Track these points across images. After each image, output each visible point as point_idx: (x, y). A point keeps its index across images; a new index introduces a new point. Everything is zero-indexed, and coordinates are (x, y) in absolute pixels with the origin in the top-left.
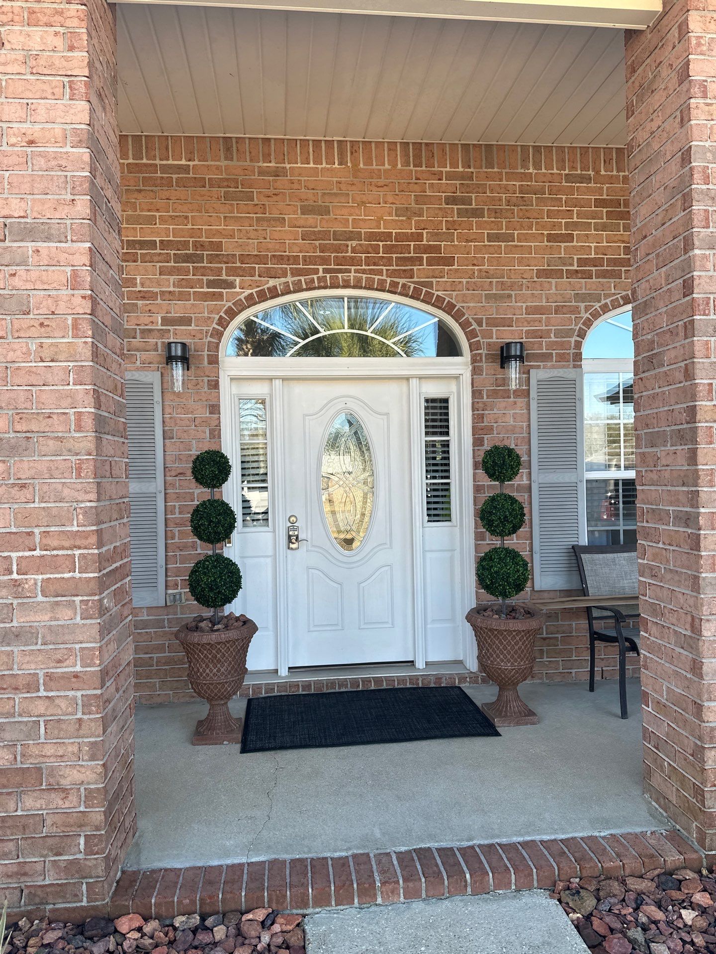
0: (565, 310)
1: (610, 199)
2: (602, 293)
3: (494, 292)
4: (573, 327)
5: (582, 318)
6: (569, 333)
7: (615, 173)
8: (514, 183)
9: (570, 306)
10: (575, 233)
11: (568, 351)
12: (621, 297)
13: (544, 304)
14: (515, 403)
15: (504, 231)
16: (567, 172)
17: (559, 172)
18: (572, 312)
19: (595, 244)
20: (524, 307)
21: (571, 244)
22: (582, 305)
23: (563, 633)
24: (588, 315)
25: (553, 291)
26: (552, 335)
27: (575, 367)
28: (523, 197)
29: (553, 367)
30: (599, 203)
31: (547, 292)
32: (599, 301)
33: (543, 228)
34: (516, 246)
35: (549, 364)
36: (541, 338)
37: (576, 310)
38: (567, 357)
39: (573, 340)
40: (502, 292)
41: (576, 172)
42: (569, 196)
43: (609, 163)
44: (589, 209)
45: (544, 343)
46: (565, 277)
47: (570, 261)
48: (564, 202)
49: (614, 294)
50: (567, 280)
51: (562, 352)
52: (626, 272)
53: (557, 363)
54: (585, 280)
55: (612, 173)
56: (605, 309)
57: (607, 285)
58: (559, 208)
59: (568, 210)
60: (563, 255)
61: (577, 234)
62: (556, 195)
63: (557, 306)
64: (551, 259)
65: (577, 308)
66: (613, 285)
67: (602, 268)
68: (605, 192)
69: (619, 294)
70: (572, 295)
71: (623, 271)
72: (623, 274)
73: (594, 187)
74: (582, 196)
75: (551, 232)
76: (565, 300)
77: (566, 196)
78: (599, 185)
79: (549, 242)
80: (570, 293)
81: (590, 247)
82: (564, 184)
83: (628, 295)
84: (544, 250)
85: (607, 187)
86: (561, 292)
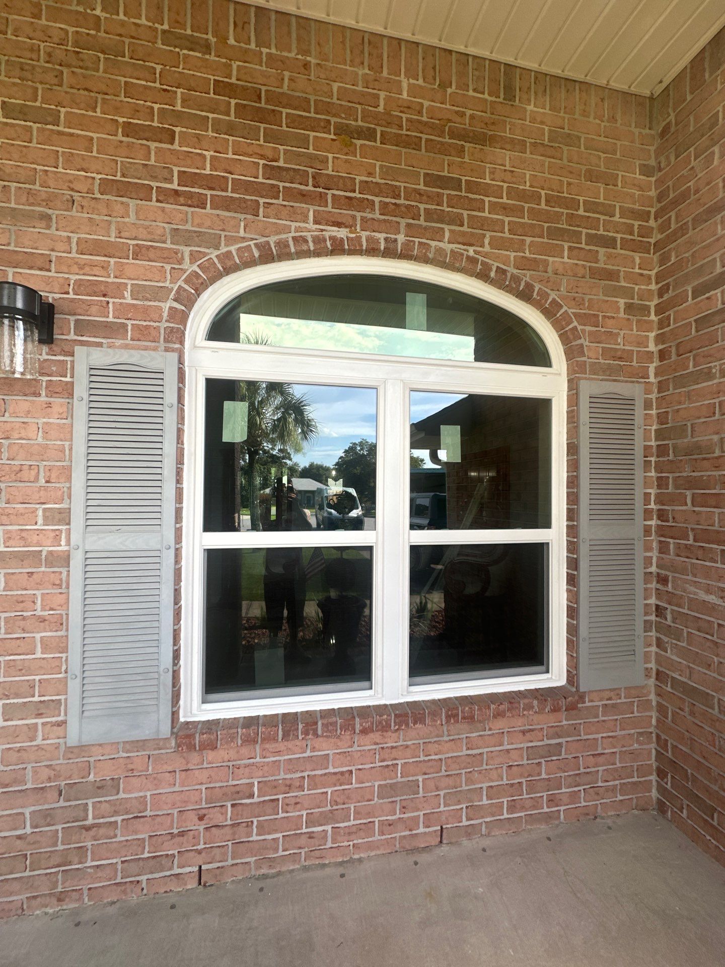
0: (152, 254)
1: (242, 86)
2: (223, 233)
3: (13, 205)
4: (167, 284)
5: (184, 271)
6: (160, 294)
7: (253, 46)
8: (62, 26)
9: (162, 249)
10: (177, 129)
11: (157, 324)
12: (256, 245)
13: (112, 239)
14: (49, 405)
15: (38, 104)
16: (166, 27)
17: (150, 24)
18: (166, 260)
19: (212, 153)
20: (74, 241)
21: (169, 146)
22: (187, 250)
23: (127, 813)
24: (195, 268)
25: (132, 218)
26: (127, 294)
27: (167, 350)
28: (78, 53)
29: (126, 347)
30: (221, 88)
31: (119, 219)
32: (217, 248)
33: (117, 110)
34: (60, 133)
35: (118, 342)
36: (104, 296)
37: (174, 257)
38: (154, 333)
39: (166, 306)
40: (27, 208)
41: (182, 31)
42: (168, 67)
43: (243, 28)
44: (204, 94)
45: (111, 305)
46: (154, 199)
47: (166, 173)
48: (158, 75)
49: (244, 238)
50: (159, 204)
51: (145, 323)
52: (266, 205)
53: (135, 342)
54: (193, 209)
55: (248, 46)
56: (227, 261)
57: (232, 223)
58: (149, 84)
59: (165, 90)
60: (152, 162)
61: (181, 132)
62: (144, 61)
63: (137, 245)
64: (128, 165)
65: (176, 253)
66: (242, 224)
67: (224, 194)
68: (234, 72)
69: (252, 239)
70: (168, 231)
71: (262, 204)
72: (261, 210)
73: (214, 61)
74: (191, 72)
75: (131, 121)
76: (153, 237)
77: (161, 66)
78: (224, 60)
79: (128, 136)
80: (164, 228)
81: (204, 157)
82: (159, 45)
83: (268, 243)
84: (116, 147)
85: (238, 66)
86: (147, 223)
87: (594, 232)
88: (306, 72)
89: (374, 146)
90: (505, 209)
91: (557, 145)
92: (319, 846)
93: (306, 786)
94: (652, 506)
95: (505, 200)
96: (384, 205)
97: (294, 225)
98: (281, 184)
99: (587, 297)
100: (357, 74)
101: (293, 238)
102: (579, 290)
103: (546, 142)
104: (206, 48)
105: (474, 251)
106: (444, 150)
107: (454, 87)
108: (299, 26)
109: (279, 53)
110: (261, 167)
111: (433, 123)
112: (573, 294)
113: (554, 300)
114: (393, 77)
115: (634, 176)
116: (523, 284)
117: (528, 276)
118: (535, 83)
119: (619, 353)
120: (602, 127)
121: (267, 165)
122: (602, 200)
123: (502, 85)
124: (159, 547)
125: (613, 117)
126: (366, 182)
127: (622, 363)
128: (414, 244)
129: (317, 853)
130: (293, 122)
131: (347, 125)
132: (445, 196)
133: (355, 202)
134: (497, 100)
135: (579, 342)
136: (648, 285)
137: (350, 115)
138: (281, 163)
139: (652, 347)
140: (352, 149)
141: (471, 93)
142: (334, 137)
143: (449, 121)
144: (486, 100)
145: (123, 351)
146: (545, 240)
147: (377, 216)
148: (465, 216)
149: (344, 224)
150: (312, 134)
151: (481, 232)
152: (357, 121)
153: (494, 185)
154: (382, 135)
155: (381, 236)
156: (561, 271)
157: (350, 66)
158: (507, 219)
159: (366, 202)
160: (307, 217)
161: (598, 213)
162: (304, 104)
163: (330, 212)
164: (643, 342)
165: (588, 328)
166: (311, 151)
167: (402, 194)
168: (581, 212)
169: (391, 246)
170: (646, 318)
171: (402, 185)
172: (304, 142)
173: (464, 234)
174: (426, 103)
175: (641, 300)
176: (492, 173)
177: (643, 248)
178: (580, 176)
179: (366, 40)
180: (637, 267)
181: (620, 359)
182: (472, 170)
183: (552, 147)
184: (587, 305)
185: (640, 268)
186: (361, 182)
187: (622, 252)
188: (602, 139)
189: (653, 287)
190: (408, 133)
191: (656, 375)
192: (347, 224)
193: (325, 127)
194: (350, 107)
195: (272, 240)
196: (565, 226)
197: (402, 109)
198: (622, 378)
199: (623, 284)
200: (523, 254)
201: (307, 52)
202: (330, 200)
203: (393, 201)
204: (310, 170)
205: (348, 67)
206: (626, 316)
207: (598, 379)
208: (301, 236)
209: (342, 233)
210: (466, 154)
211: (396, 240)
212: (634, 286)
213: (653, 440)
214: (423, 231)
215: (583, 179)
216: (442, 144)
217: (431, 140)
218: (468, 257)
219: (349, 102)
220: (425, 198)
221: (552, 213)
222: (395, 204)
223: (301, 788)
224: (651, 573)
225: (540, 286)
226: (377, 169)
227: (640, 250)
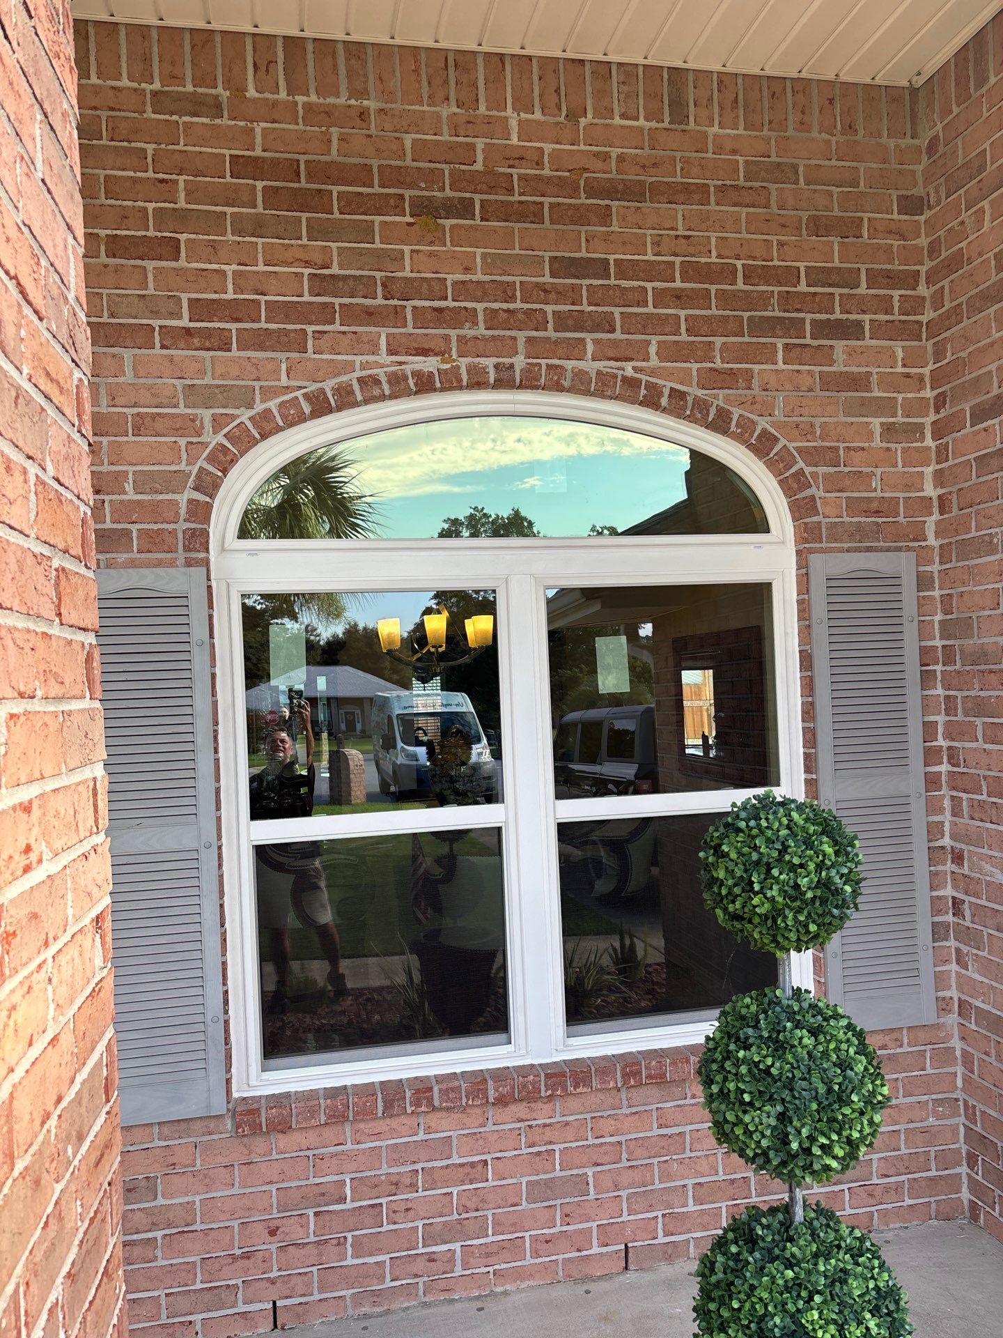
0: (159, 425)
1: (272, 159)
2: (257, 384)
4: (183, 466)
5: (205, 445)
6: (174, 482)
7: (283, 95)
9: (173, 416)
10: (183, 237)
11: (171, 527)
12: (305, 395)
13: (103, 410)
16: (157, 86)
17: (135, 85)
18: (179, 431)
19: (235, 267)
21: (173, 264)
22: (206, 415)
23: (169, 1226)
24: (220, 438)
25: (128, 377)
26: (129, 487)
27: (189, 563)
29: (132, 564)
30: (242, 166)
31: (111, 380)
32: (250, 406)
33: (97, 220)
35: (122, 557)
36: (97, 492)
37: (189, 426)
38: (169, 539)
41: (180, 89)
42: (163, 146)
43: (267, 71)
44: (217, 180)
45: (106, 504)
46: (158, 345)
47: (171, 305)
48: (149, 159)
49: (287, 387)
50: (165, 352)
51: (156, 527)
52: (317, 335)
53: (143, 555)
54: (212, 353)
55: (276, 96)
56: (265, 424)
57: (270, 366)
58: (139, 174)
59: (162, 181)
60: (151, 291)
61: (188, 240)
62: (130, 142)
63: (138, 414)
64: (118, 299)
65: (193, 421)
66: (284, 367)
67: (255, 326)
68: (259, 140)
69: (300, 388)
70: (179, 389)
71: (310, 334)
72: (310, 343)
73: (229, 126)
74: (197, 149)
75: (118, 232)
76: (159, 400)
77: (154, 146)
78: (242, 124)
79: (114, 257)
80: (174, 386)
81: (224, 273)
82: (149, 114)
83: (322, 391)
84: (99, 275)
85: (264, 129)
86: (150, 381)
87: (824, 317)
88: (364, 125)
89: (471, 226)
90: (678, 297)
91: (759, 184)
92: (444, 1273)
93: (420, 1184)
94: (941, 742)
95: (678, 284)
96: (491, 315)
97: (358, 359)
98: (337, 301)
99: (818, 421)
100: (439, 116)
101: (360, 380)
102: (803, 411)
103: (741, 182)
104: (215, 108)
105: (634, 368)
106: (579, 217)
107: (590, 115)
108: (349, 57)
109: (321, 100)
110: (306, 278)
111: (559, 177)
112: (795, 419)
113: (764, 431)
114: (494, 113)
115: (889, 216)
116: (713, 411)
117: (721, 397)
118: (719, 91)
119: (874, 506)
120: (834, 144)
121: (315, 275)
122: (837, 264)
123: (666, 101)
124: (194, 845)
125: (850, 127)
126: (463, 282)
127: (880, 520)
128: (540, 369)
129: (442, 1285)
130: (351, 204)
131: (429, 198)
132: (584, 288)
133: (447, 316)
134: (660, 125)
135: (808, 493)
136: (919, 391)
137: (433, 182)
138: (335, 270)
139: (930, 490)
140: (440, 234)
141: (617, 121)
142: (411, 220)
143: (585, 170)
144: (641, 129)
145: (130, 570)
146: (746, 339)
147: (481, 331)
148: (617, 317)
149: (432, 351)
150: (378, 219)
151: (643, 337)
152: (444, 190)
153: (659, 263)
154: (482, 207)
155: (489, 362)
156: (773, 383)
157: (429, 105)
158: (683, 313)
159: (464, 312)
160: (377, 345)
161: (830, 285)
162: (362, 174)
163: (410, 335)
164: (913, 483)
165: (822, 470)
166: (378, 245)
167: (518, 294)
168: (803, 287)
169: (505, 375)
170: (919, 444)
171: (517, 279)
172: (366, 233)
173: (616, 343)
174: (548, 147)
175: (908, 416)
176: (656, 244)
177: (911, 332)
178: (799, 229)
179: (451, 62)
180: (900, 364)
181: (877, 513)
182: (624, 243)
183: (751, 188)
184: (818, 433)
185: (904, 366)
186: (455, 283)
187: (874, 342)
188: (834, 162)
189: (928, 393)
190: (523, 198)
191: (938, 534)
192: (437, 349)
193: (396, 207)
194: (432, 170)
195: (328, 386)
196: (777, 314)
197: (511, 162)
198: (882, 544)
199: (877, 394)
200: (711, 365)
201: (363, 94)
202: (409, 316)
203: (505, 306)
204: (378, 275)
205: (425, 108)
206: (885, 445)
207: (841, 550)
208: (370, 376)
209: (430, 364)
210: (614, 218)
211: (512, 366)
212: (895, 395)
213: (938, 636)
214: (553, 347)
215: (804, 232)
216: (576, 208)
217: (559, 204)
218: (624, 379)
219: (430, 161)
220: (553, 296)
221: (755, 294)
222: (508, 311)
223: (413, 1187)
224: (943, 848)
225: (741, 412)
226: (478, 260)
227: (903, 337)
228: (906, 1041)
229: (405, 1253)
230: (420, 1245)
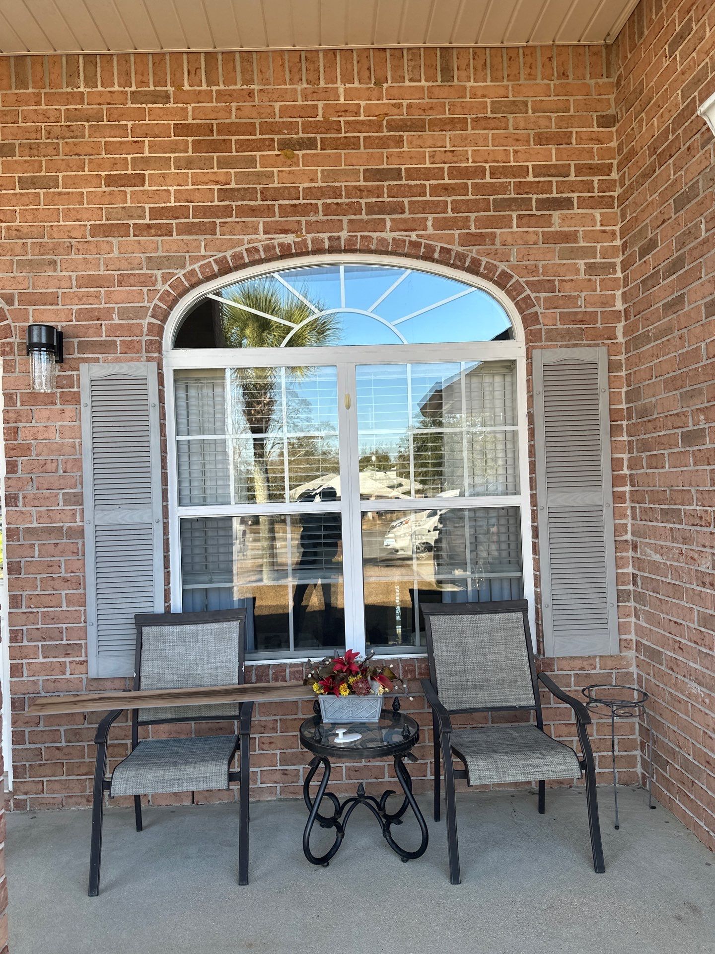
0: (132, 280)
1: (197, 124)
2: (187, 255)
3: (29, 257)
4: (145, 304)
5: (158, 291)
6: (140, 313)
7: (204, 87)
8: (57, 107)
9: (140, 275)
10: (146, 173)
11: (139, 338)
12: (215, 260)
13: (102, 273)
14: (63, 412)
15: (43, 174)
16: (134, 88)
17: (122, 89)
18: (143, 283)
19: (175, 187)
20: (74, 278)
21: (141, 188)
22: (159, 273)
24: (167, 287)
25: (116, 254)
26: (115, 316)
27: (149, 359)
28: (69, 126)
29: (117, 360)
30: (181, 130)
31: (106, 256)
32: (183, 268)
33: (100, 167)
34: (60, 194)
35: (111, 356)
36: (98, 320)
37: (149, 281)
38: (137, 346)
39: (145, 322)
40: (40, 257)
41: (147, 89)
42: (137, 122)
43: (195, 74)
44: (166, 139)
45: (103, 326)
46: (132, 234)
47: (140, 211)
48: (129, 131)
49: (205, 256)
50: (136, 238)
51: (130, 339)
52: (222, 224)
53: (123, 355)
54: (162, 238)
55: (200, 88)
56: (192, 278)
57: (194, 244)
58: (123, 139)
59: (136, 142)
60: (129, 204)
61: (149, 174)
62: (119, 121)
63: (121, 274)
64: (110, 210)
65: (151, 277)
66: (203, 244)
67: (186, 221)
68: (190, 114)
69: (212, 256)
70: (143, 259)
71: (218, 224)
72: (218, 229)
73: (173, 108)
74: (156, 122)
75: (112, 173)
76: (132, 266)
77: (132, 122)
78: (181, 105)
79: (109, 186)
80: (141, 257)
81: (168, 192)
82: (130, 105)
83: (225, 257)
84: (101, 197)
85: (193, 108)
86: (127, 255)
87: (545, 196)
88: (251, 100)
89: (315, 154)
90: (446, 189)
91: (501, 115)
92: (292, 782)
93: (278, 728)
94: (626, 471)
95: (446, 181)
96: (327, 206)
97: (246, 238)
98: (234, 204)
99: (540, 264)
100: (296, 90)
101: (247, 250)
102: (530, 257)
103: (489, 115)
104: (166, 98)
105: (416, 235)
106: (383, 143)
107: (389, 82)
108: (243, 60)
109: (227, 88)
110: (216, 191)
111: (370, 120)
112: (524, 263)
113: (503, 272)
114: (330, 85)
115: (591, 129)
116: (468, 260)
117: (474, 251)
118: (474, 59)
119: (579, 317)
120: (552, 86)
121: (221, 189)
122: (554, 162)
123: (439, 69)
124: (150, 521)
125: (563, 74)
126: (309, 188)
127: (583, 326)
128: (357, 239)
129: (292, 789)
130: (243, 146)
131: (289, 139)
132: (386, 187)
133: (299, 209)
134: (435, 84)
135: (533, 310)
136: (612, 241)
137: (292, 129)
138: (233, 185)
139: (619, 306)
140: (295, 160)
141: (407, 83)
142: (279, 153)
143: (386, 115)
144: (423, 87)
145: (115, 364)
146: (492, 213)
147: (321, 217)
148: (406, 204)
149: (290, 230)
150: (258, 154)
151: (423, 215)
152: (298, 133)
153: (434, 168)
154: (322, 142)
155: (325, 236)
156: (509, 240)
157: (290, 85)
158: (449, 199)
159: (310, 206)
160: (257, 229)
161: (549, 176)
162: (250, 128)
163: (277, 221)
164: (608, 301)
165: (543, 295)
166: (258, 169)
167: (343, 193)
168: (530, 178)
169: (335, 244)
170: (612, 276)
171: (343, 184)
172: (252, 162)
173: (405, 221)
174: (363, 103)
175: (604, 258)
176: (432, 156)
177: (607, 203)
178: (528, 141)
179: (303, 58)
180: (599, 224)
181: (582, 322)
182: (411, 158)
183: (495, 118)
184: (541, 271)
185: (602, 225)
186: (304, 189)
187: (580, 211)
188: (552, 98)
189: (618, 242)
190: (347, 135)
191: (625, 334)
192: (293, 230)
193: (270, 146)
194: (291, 122)
195: (228, 254)
196: (513, 196)
197: (340, 114)
198: (585, 342)
199: (582, 244)
200: (469, 231)
201: (251, 81)
202: (277, 210)
203: (335, 201)
204: (258, 187)
205: (288, 86)
206: (587, 277)
207: (556, 347)
208: (253, 247)
209: (289, 239)
210: (405, 142)
211: (339, 238)
212: (595, 244)
213: (624, 402)
214: (365, 225)
215: (532, 143)
216: (381, 138)
217: (369, 137)
218: (410, 242)
219: (290, 117)
220: (365, 193)
221: (498, 185)
222: (337, 204)
223: (274, 729)
224: (626, 541)
225: (487, 260)
226: (319, 174)
227: (601, 207)
228: (598, 666)
229: (269, 768)
230: (278, 765)
